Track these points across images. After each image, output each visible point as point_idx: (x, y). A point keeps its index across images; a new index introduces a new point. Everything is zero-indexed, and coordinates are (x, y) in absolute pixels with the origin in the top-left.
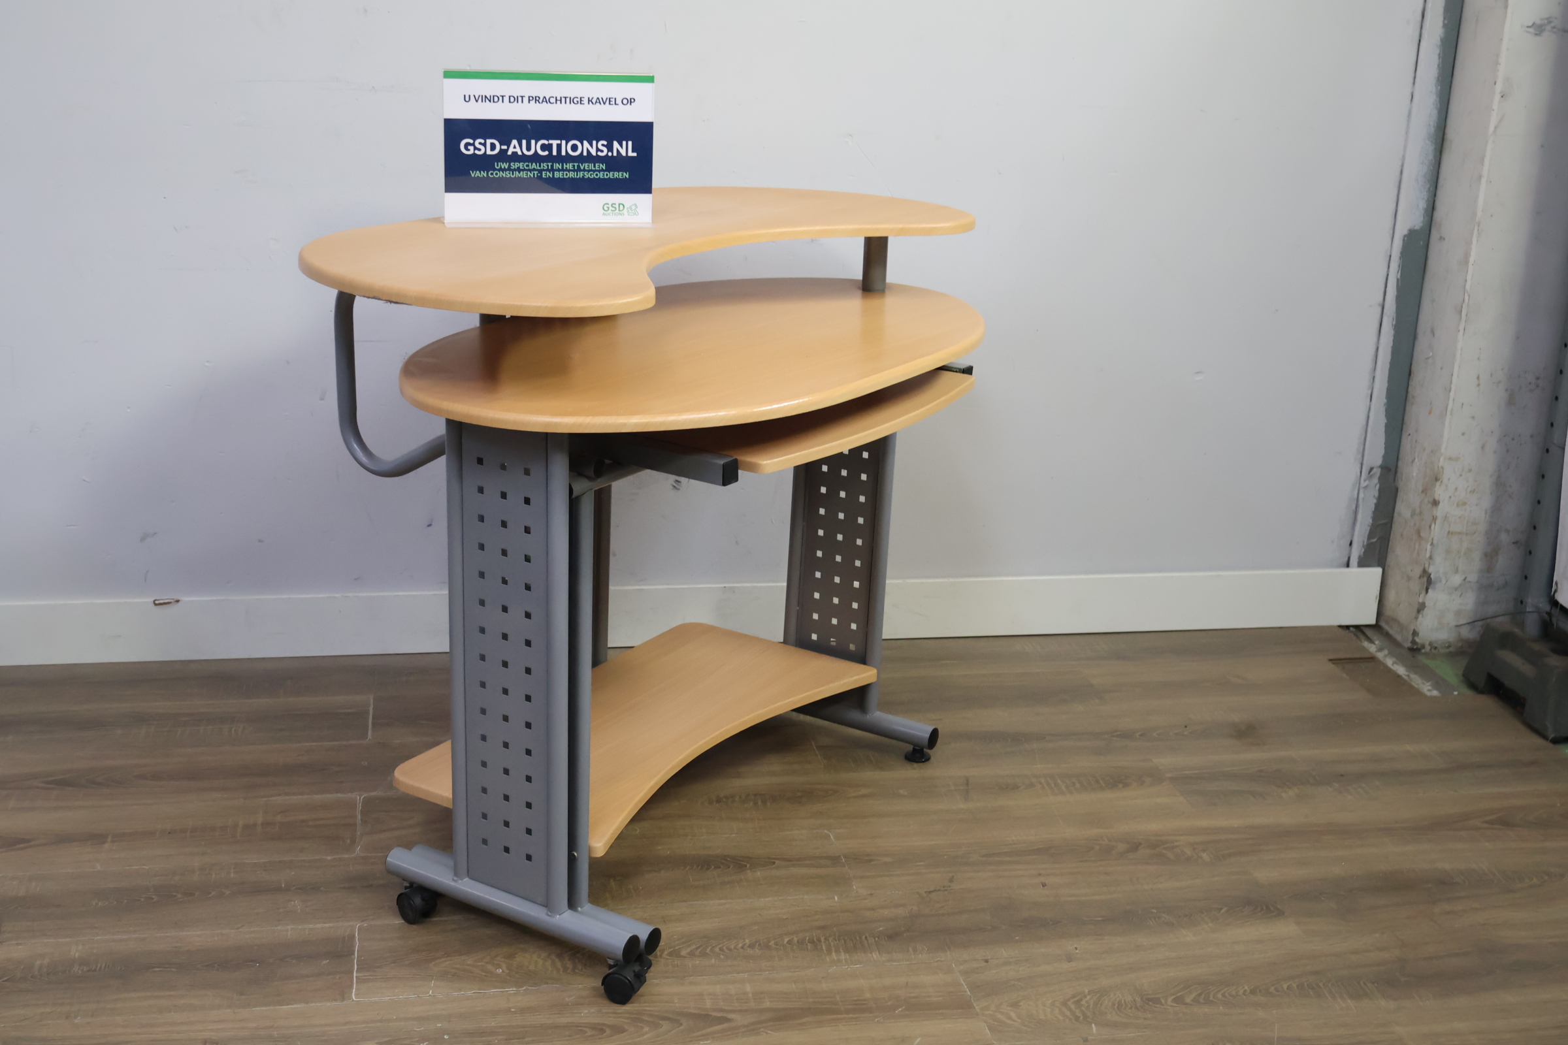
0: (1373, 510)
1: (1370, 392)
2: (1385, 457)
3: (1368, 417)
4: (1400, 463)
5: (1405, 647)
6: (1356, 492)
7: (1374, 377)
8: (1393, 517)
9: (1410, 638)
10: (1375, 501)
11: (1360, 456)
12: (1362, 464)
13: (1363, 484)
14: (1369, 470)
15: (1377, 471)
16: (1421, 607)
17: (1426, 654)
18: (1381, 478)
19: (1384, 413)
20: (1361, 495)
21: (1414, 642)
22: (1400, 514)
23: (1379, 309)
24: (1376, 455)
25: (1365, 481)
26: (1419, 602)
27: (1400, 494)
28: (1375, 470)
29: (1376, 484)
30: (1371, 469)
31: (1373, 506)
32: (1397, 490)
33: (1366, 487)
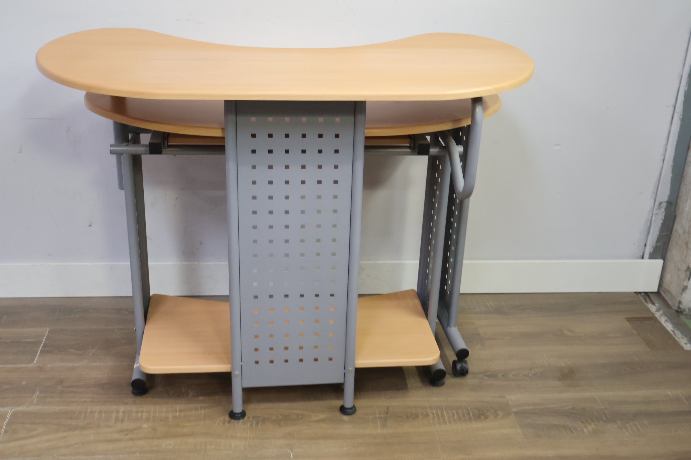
0: (660, 226)
1: (663, 158)
2: (670, 196)
3: (661, 173)
4: (679, 201)
5: (673, 309)
6: (650, 216)
7: (666, 149)
8: (671, 232)
9: (677, 305)
10: (662, 222)
11: (654, 195)
12: (655, 200)
13: (655, 212)
14: (659, 203)
15: (664, 205)
16: (685, 288)
17: (686, 314)
18: (667, 209)
19: (671, 171)
20: (654, 218)
21: (679, 307)
22: (676, 231)
23: (672, 109)
24: (664, 195)
25: (656, 210)
26: (684, 286)
27: (678, 219)
28: (663, 204)
29: (663, 212)
30: (661, 203)
31: (660, 224)
32: (675, 217)
33: (657, 214)
